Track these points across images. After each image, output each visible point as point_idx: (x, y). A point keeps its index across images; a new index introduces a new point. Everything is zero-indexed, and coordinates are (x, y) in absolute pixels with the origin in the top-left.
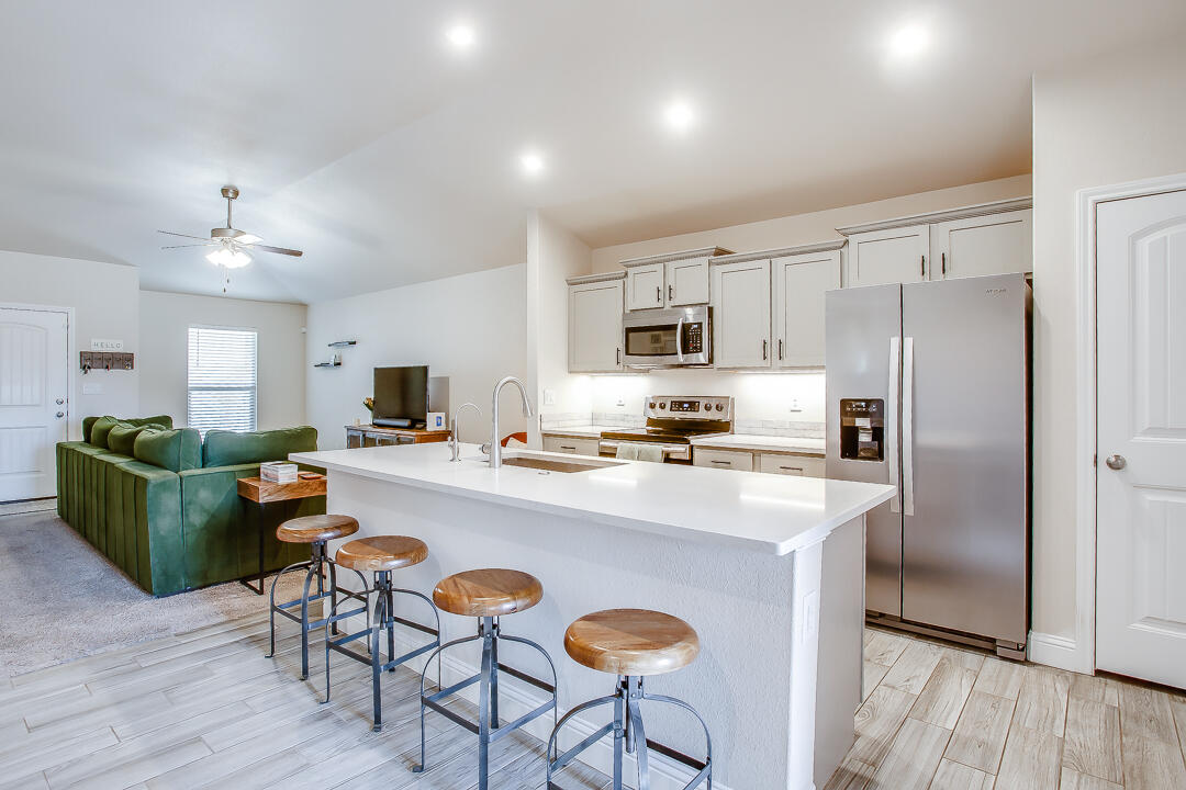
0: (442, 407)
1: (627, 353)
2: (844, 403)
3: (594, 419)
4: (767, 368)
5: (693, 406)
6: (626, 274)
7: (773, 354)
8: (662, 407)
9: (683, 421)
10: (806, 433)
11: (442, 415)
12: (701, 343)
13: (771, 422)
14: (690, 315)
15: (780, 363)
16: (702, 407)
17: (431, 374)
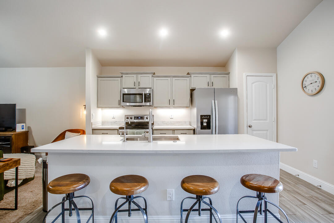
0: (23, 121)
1: (123, 102)
2: (201, 116)
3: (103, 123)
4: (169, 107)
5: (142, 118)
6: (122, 76)
7: (172, 103)
8: (131, 118)
9: (137, 122)
10: (175, 124)
11: (24, 124)
12: (150, 99)
13: (165, 122)
14: (148, 91)
15: (173, 106)
16: (145, 118)
17: (17, 108)
